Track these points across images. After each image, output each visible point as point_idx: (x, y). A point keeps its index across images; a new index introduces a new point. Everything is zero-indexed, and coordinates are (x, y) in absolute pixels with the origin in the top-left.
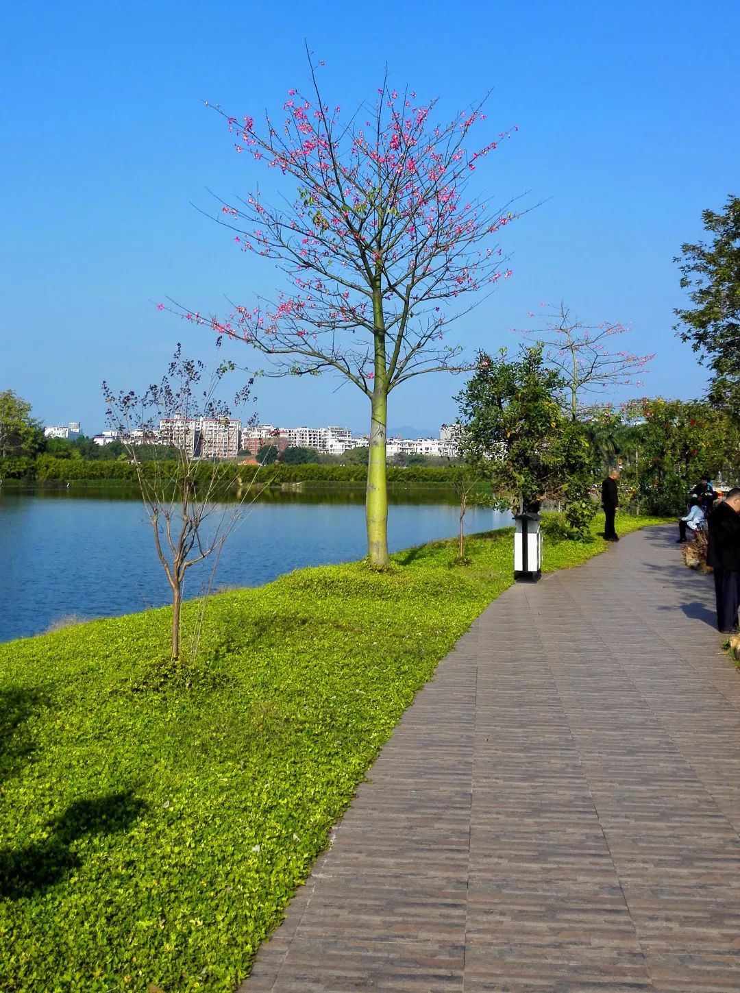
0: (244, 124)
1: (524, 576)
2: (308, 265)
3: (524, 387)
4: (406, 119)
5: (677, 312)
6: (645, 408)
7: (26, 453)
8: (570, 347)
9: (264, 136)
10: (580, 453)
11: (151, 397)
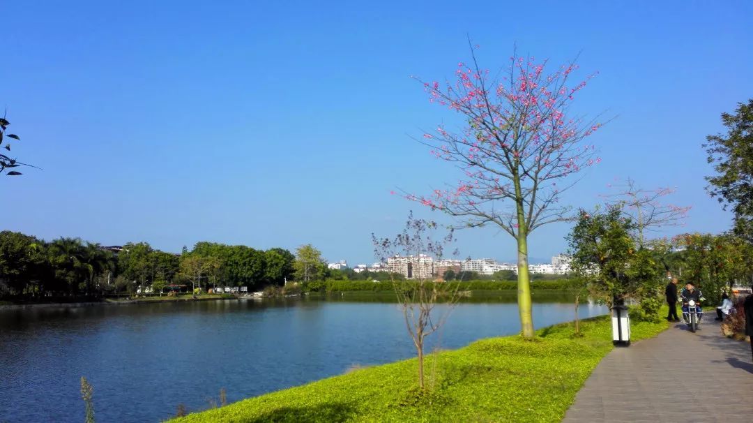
0: (433, 86)
1: (620, 343)
2: (474, 163)
3: (610, 230)
4: (529, 72)
5: (707, 179)
6: (687, 239)
7: (320, 278)
8: (636, 204)
9: (445, 92)
10: (649, 268)
11: (398, 241)
